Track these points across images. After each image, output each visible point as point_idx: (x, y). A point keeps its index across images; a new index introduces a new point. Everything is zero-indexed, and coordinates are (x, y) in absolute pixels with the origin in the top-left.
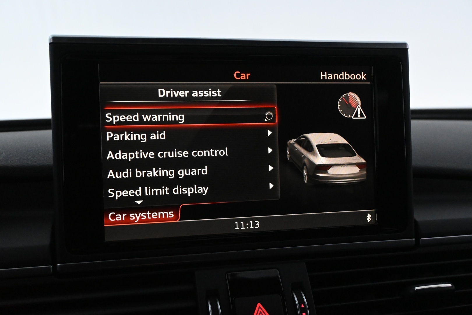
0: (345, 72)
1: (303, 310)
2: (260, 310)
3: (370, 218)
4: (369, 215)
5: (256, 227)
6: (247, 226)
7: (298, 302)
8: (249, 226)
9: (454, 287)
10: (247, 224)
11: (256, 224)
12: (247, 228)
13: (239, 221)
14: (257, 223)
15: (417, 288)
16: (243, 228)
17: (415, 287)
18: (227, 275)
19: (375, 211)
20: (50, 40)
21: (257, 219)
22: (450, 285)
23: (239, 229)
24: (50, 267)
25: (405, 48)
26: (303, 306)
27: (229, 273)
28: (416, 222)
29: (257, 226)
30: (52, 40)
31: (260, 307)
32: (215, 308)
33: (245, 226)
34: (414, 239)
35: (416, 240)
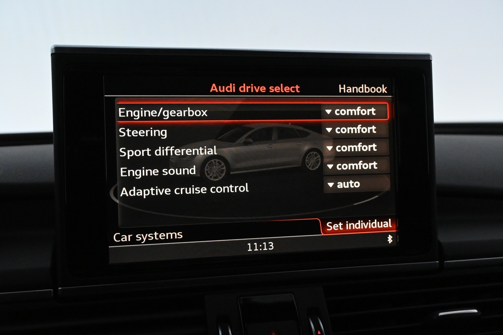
0: (365, 85)
3: (392, 239)
4: (390, 236)
5: (270, 249)
6: (261, 248)
7: (314, 329)
8: (263, 247)
9: (480, 313)
10: (261, 246)
11: (270, 246)
12: (261, 249)
13: (252, 242)
14: (271, 244)
15: (441, 314)
16: (256, 250)
17: (439, 313)
18: (238, 299)
19: (396, 232)
21: (271, 240)
22: (475, 311)
23: (251, 250)
24: (51, 290)
25: (429, 59)
26: (319, 333)
27: (242, 298)
28: (440, 243)
29: (271, 247)
33: (258, 248)
34: (438, 262)
35: (439, 262)
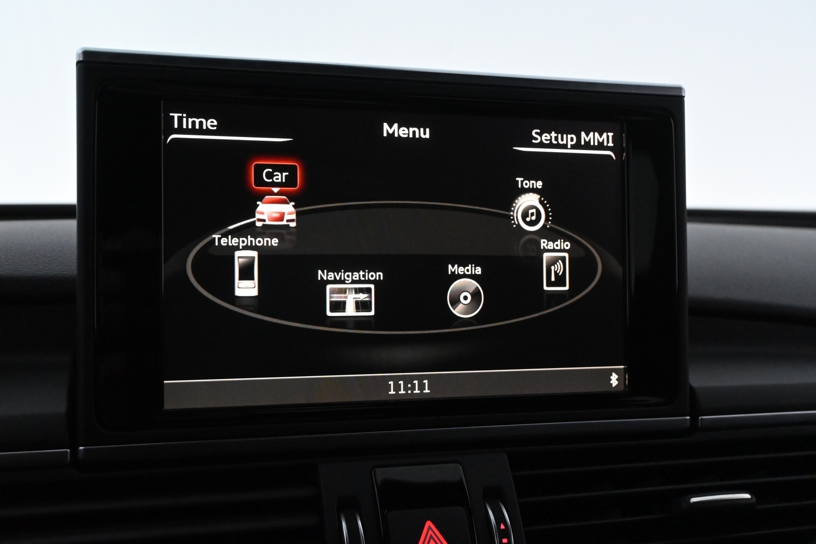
1: (504, 534)
2: (430, 532)
3: (617, 380)
4: (613, 374)
5: (424, 391)
6: (409, 389)
7: (494, 520)
8: (413, 388)
9: (754, 500)
10: (409, 386)
11: (425, 386)
12: (409, 392)
13: (396, 380)
14: (426, 384)
15: (694, 500)
16: (402, 392)
17: (690, 499)
18: (373, 472)
19: (624, 368)
20: (78, 55)
21: (426, 377)
22: (747, 496)
23: (394, 393)
24: (66, 452)
25: (677, 94)
26: (502, 527)
27: (378, 469)
28: (692, 389)
29: (427, 389)
30: (82, 56)
31: (430, 528)
32: (353, 529)
33: (406, 389)
34: (688, 417)
35: (690, 418)
